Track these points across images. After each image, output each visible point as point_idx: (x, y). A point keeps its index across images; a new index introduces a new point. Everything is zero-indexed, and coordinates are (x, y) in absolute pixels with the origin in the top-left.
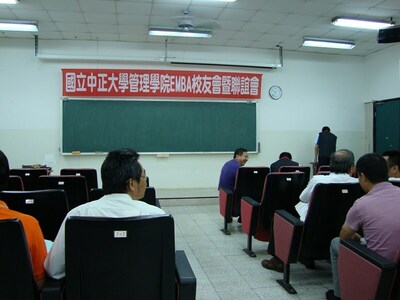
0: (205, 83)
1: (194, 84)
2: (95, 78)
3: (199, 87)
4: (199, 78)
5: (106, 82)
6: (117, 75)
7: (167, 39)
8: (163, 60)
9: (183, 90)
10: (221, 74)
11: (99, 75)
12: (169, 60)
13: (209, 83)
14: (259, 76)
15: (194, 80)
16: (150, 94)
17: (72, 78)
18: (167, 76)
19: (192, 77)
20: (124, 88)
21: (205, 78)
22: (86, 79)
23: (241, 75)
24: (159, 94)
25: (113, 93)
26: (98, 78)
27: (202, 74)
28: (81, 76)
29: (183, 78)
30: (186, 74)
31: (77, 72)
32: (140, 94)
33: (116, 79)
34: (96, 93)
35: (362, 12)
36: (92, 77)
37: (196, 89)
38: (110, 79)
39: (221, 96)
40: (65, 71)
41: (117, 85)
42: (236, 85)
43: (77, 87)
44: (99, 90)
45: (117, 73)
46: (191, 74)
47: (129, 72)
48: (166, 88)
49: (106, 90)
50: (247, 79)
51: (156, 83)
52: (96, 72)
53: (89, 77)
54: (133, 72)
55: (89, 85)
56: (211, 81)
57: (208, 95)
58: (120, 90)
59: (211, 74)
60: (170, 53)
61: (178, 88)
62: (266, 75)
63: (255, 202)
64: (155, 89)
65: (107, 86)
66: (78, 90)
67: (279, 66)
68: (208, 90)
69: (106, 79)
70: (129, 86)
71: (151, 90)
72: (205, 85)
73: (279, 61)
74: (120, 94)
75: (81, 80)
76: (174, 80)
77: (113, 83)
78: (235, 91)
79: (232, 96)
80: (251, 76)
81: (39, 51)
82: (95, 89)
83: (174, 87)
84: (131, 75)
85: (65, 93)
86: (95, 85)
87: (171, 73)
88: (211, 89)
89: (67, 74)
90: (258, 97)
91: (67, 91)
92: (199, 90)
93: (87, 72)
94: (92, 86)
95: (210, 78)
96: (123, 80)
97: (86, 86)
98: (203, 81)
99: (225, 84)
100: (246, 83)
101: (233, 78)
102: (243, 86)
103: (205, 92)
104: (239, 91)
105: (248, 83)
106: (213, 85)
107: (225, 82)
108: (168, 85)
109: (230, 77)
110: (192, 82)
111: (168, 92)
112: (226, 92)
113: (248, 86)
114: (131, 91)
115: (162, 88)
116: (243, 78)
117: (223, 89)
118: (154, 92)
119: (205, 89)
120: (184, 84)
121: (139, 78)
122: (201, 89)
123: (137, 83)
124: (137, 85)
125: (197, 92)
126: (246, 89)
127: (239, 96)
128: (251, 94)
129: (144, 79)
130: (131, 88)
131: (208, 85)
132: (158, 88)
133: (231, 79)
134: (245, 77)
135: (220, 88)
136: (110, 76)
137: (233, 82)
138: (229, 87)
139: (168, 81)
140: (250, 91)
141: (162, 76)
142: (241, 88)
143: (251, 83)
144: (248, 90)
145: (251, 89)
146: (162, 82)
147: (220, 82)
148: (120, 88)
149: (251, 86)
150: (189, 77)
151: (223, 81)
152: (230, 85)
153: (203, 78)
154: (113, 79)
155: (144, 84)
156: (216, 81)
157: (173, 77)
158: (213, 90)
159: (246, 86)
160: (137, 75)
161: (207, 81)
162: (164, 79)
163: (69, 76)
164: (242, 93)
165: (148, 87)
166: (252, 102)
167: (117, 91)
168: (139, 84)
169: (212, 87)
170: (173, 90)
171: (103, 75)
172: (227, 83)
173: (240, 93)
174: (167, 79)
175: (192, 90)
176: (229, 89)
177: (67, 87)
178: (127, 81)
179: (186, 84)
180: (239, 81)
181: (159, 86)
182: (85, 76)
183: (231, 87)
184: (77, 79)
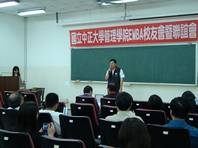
0: (153, 32)
1: (145, 34)
2: (86, 34)
3: (148, 36)
4: (148, 29)
5: (91, 37)
6: (97, 32)
7: (125, 4)
8: (123, 19)
9: (138, 39)
10: (164, 24)
11: (88, 33)
12: (127, 18)
13: (156, 32)
14: (197, 22)
15: (145, 30)
16: (117, 43)
17: (74, 36)
18: (127, 30)
19: (143, 29)
20: (101, 40)
21: (153, 28)
22: (81, 36)
23: (181, 23)
24: (122, 42)
25: (96, 44)
26: (88, 35)
27: (150, 26)
28: (79, 34)
29: (138, 30)
30: (139, 27)
31: (77, 31)
32: (111, 43)
33: (97, 34)
34: (87, 44)
36: (84, 34)
37: (146, 37)
38: (94, 35)
39: (165, 41)
40: (71, 32)
41: (98, 39)
42: (176, 31)
43: (77, 41)
44: (89, 42)
45: (97, 30)
46: (143, 27)
47: (104, 29)
48: (127, 38)
49: (91, 42)
50: (186, 25)
51: (120, 35)
52: (86, 31)
53: (83, 35)
54: (107, 29)
55: (83, 40)
56: (157, 30)
57: (155, 41)
58: (99, 41)
59: (157, 25)
61: (134, 38)
64: (119, 39)
65: (92, 39)
66: (78, 43)
68: (155, 37)
69: (92, 35)
70: (104, 38)
71: (117, 40)
72: (152, 34)
74: (99, 44)
75: (79, 36)
76: (131, 32)
77: (96, 38)
78: (176, 36)
79: (174, 40)
80: (189, 22)
81: (59, 21)
82: (86, 41)
83: (131, 37)
84: (106, 31)
86: (86, 39)
87: (129, 27)
88: (157, 36)
89: (72, 33)
91: (73, 44)
92: (148, 38)
93: (82, 31)
94: (84, 40)
95: (156, 28)
96: (101, 34)
97: (82, 40)
98: (151, 31)
99: (168, 31)
100: (185, 29)
101: (174, 26)
102: (183, 32)
103: (153, 39)
104: (179, 36)
105: (187, 29)
106: (159, 33)
107: (168, 30)
108: (128, 36)
109: (172, 25)
110: (143, 32)
111: (128, 40)
112: (169, 37)
113: (187, 31)
114: (106, 42)
115: (124, 38)
116: (182, 25)
117: (166, 35)
118: (119, 41)
119: (153, 36)
120: (138, 34)
121: (110, 33)
122: (150, 37)
123: (109, 36)
124: (109, 38)
125: (147, 39)
126: (185, 34)
127: (180, 40)
128: (190, 37)
129: (113, 33)
130: (106, 40)
131: (155, 34)
132: (121, 38)
133: (172, 27)
134: (184, 24)
135: (164, 35)
136: (94, 33)
137: (174, 29)
138: (171, 34)
139: (127, 33)
140: (189, 35)
141: (124, 30)
142: (181, 33)
143: (190, 28)
144: (187, 34)
145: (190, 33)
146: (124, 34)
147: (164, 30)
148: (99, 40)
149: (190, 31)
150: (141, 29)
151: (166, 29)
152: (171, 32)
153: (152, 29)
154: (95, 34)
155: (113, 37)
156: (161, 30)
157: (130, 30)
158: (159, 37)
159: (185, 31)
160: (109, 31)
161: (154, 30)
162: (125, 32)
163: (73, 35)
164: (182, 37)
165: (115, 38)
166: (192, 44)
167: (98, 42)
168: (110, 37)
169: (158, 34)
170: (131, 39)
171: (90, 33)
172: (169, 30)
173: (180, 37)
174: (127, 32)
175: (144, 38)
176: (171, 35)
177: (72, 41)
178: (103, 35)
179: (139, 34)
180: (179, 28)
181: (122, 37)
182: (81, 34)
183: (172, 33)
184: (77, 36)
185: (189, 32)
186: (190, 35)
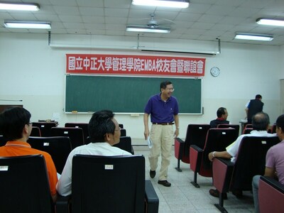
0: (166, 65)
1: (158, 66)
2: (89, 60)
3: (161, 68)
4: (161, 61)
5: (96, 63)
6: (104, 59)
7: (139, 34)
8: (136, 48)
9: (150, 70)
10: (177, 59)
11: (92, 59)
12: (140, 48)
13: (168, 65)
14: (204, 60)
15: (157, 62)
16: (127, 72)
17: (73, 60)
18: (139, 60)
19: (156, 61)
20: (108, 68)
21: (165, 61)
22: (82, 61)
23: (190, 59)
24: (133, 72)
25: (101, 71)
26: (91, 60)
27: (163, 58)
28: (79, 59)
29: (150, 61)
30: (153, 58)
31: (77, 56)
32: (120, 72)
33: (103, 61)
34: (89, 71)
35: (278, 14)
36: (87, 60)
37: (159, 69)
38: (99, 61)
39: (176, 74)
40: (68, 56)
41: (104, 66)
42: (187, 66)
43: (76, 66)
44: (92, 69)
45: (104, 57)
46: (156, 58)
47: (112, 56)
48: (138, 68)
49: (96, 69)
50: (195, 62)
51: (130, 64)
52: (90, 56)
53: (85, 60)
54: (115, 56)
55: (84, 65)
56: (170, 63)
57: (167, 73)
58: (106, 69)
59: (170, 59)
60: (141, 44)
61: (147, 68)
62: (208, 59)
63: (200, 149)
64: (130, 68)
65: (97, 66)
66: (77, 68)
67: (218, 53)
68: (167, 70)
69: (96, 61)
70: (112, 66)
71: (127, 70)
72: (165, 66)
73: (217, 49)
74: (105, 72)
75: (79, 61)
76: (143, 63)
77: (101, 64)
78: (187, 70)
79: (184, 74)
80: (198, 60)
81: (51, 42)
82: (89, 68)
83: (143, 67)
84: (114, 59)
85: (68, 71)
86: (89, 65)
87: (141, 57)
88: (169, 69)
89: (70, 58)
90: (203, 74)
91: (70, 69)
92: (161, 70)
93: (83, 56)
94: (86, 66)
95: (169, 61)
96: (108, 62)
97: (82, 66)
98: (164, 63)
99: (179, 66)
100: (194, 65)
101: (185, 61)
102: (192, 67)
103: (165, 71)
104: (189, 70)
108: (139, 66)
109: (183, 61)
110: (156, 64)
111: (139, 70)
112: (180, 71)
113: (196, 67)
114: (114, 70)
115: (135, 68)
116: (192, 61)
117: (178, 69)
118: (129, 70)
119: (165, 69)
120: (150, 65)
121: (119, 61)
124: (117, 66)
125: (159, 71)
127: (189, 74)
128: (198, 73)
129: (123, 61)
130: (114, 68)
132: (132, 68)
135: (175, 68)
136: (99, 59)
137: (185, 64)
139: (139, 63)
140: (197, 71)
141: (135, 59)
142: (190, 68)
143: (198, 65)
144: (195, 69)
145: (198, 69)
146: (135, 63)
147: (176, 64)
148: (106, 67)
149: (198, 67)
150: (154, 60)
151: (178, 64)
154: (101, 61)
155: (122, 65)
156: (173, 64)
157: (143, 60)
158: (171, 70)
159: (194, 67)
160: (118, 59)
161: (167, 63)
162: (137, 61)
164: (191, 72)
165: (125, 67)
166: (198, 78)
167: (104, 69)
168: (119, 65)
169: (170, 67)
170: (143, 70)
171: (94, 58)
172: (180, 64)
173: (189, 72)
175: (156, 69)
176: (182, 69)
177: (69, 66)
178: (111, 63)
179: (152, 65)
180: (189, 64)
181: (133, 66)
182: (82, 59)
183: (183, 67)
184: (76, 61)
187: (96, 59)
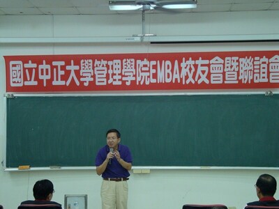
0: (200, 69)
1: (184, 71)
2: (48, 67)
3: (191, 76)
4: (191, 62)
5: (62, 73)
6: (77, 63)
8: (138, 39)
9: (168, 81)
10: (223, 55)
11: (54, 63)
12: (148, 39)
13: (206, 69)
15: (183, 65)
16: (123, 87)
17: (17, 68)
18: (146, 62)
19: (180, 62)
20: (87, 80)
21: (200, 62)
22: (37, 69)
23: (254, 54)
24: (134, 86)
25: (73, 87)
26: (52, 67)
27: (195, 56)
28: (30, 65)
29: (168, 63)
30: (172, 58)
31: (25, 59)
32: (110, 87)
33: (77, 68)
34: (50, 88)
36: (44, 66)
37: (187, 77)
38: (68, 68)
39: (223, 86)
40: (8, 59)
41: (79, 76)
42: (245, 70)
43: (25, 79)
44: (55, 83)
45: (77, 59)
46: (178, 57)
47: (94, 57)
48: (144, 78)
49: (63, 83)
50: (264, 59)
51: (131, 72)
52: (50, 59)
53: (41, 67)
54: (100, 57)
55: (41, 77)
56: (209, 65)
57: (204, 86)
58: (82, 83)
61: (162, 78)
64: (129, 80)
65: (65, 78)
66: (27, 83)
68: (204, 79)
69: (63, 68)
70: (94, 76)
71: (124, 82)
72: (199, 72)
74: (82, 88)
75: (30, 70)
76: (155, 67)
77: (73, 74)
78: (246, 78)
79: (240, 85)
80: (270, 54)
82: (49, 81)
83: (155, 76)
84: (97, 62)
86: (49, 77)
87: (151, 57)
88: (208, 77)
89: (12, 63)
91: (12, 85)
92: (190, 79)
93: (38, 60)
94: (45, 77)
95: (206, 62)
96: (86, 69)
97: (37, 78)
98: (196, 66)
99: (229, 69)
100: (262, 66)
101: (241, 60)
102: (258, 71)
103: (199, 82)
104: (251, 78)
105: (265, 66)
106: (211, 71)
107: (229, 65)
108: (147, 74)
109: (237, 58)
110: (180, 69)
111: (147, 83)
112: (231, 80)
113: (266, 70)
114: (97, 84)
115: (139, 79)
116: (257, 58)
117: (227, 76)
118: (128, 84)
119: (200, 77)
120: (169, 71)
121: (108, 66)
122: (194, 77)
123: (105, 72)
124: (105, 76)
125: (188, 82)
126: (262, 75)
127: (252, 85)
128: (271, 81)
129: (114, 67)
130: (97, 80)
131: (203, 72)
132: (134, 79)
133: (238, 61)
134: (261, 57)
135: (221, 75)
136: (68, 63)
137: (241, 65)
138: (236, 73)
139: (147, 69)
140: (268, 77)
141: (139, 62)
142: (254, 73)
143: (271, 65)
144: (265, 75)
145: (271, 74)
146: (139, 70)
147: (222, 66)
148: (82, 79)
149: (271, 70)
150: (176, 62)
151: (226, 65)
152: (237, 69)
153: (197, 62)
154: (72, 68)
155: (113, 74)
156: (216, 66)
157: (153, 63)
158: (212, 79)
159: (262, 70)
160: (104, 62)
161: (202, 65)
162: (141, 65)
163: (14, 66)
164: (255, 81)
165: (120, 77)
166: (274, 93)
167: (78, 83)
168: (108, 75)
169: (209, 74)
170: (154, 81)
171: (60, 64)
172: (231, 67)
173: (252, 80)
174: (145, 66)
175: (181, 79)
176: (236, 76)
177: (12, 80)
178: (91, 71)
179: (172, 71)
180: (251, 64)
181: (135, 76)
182: (35, 65)
183: (238, 72)
184: (24, 69)
185: (269, 73)
186: (271, 78)
187: (63, 63)
